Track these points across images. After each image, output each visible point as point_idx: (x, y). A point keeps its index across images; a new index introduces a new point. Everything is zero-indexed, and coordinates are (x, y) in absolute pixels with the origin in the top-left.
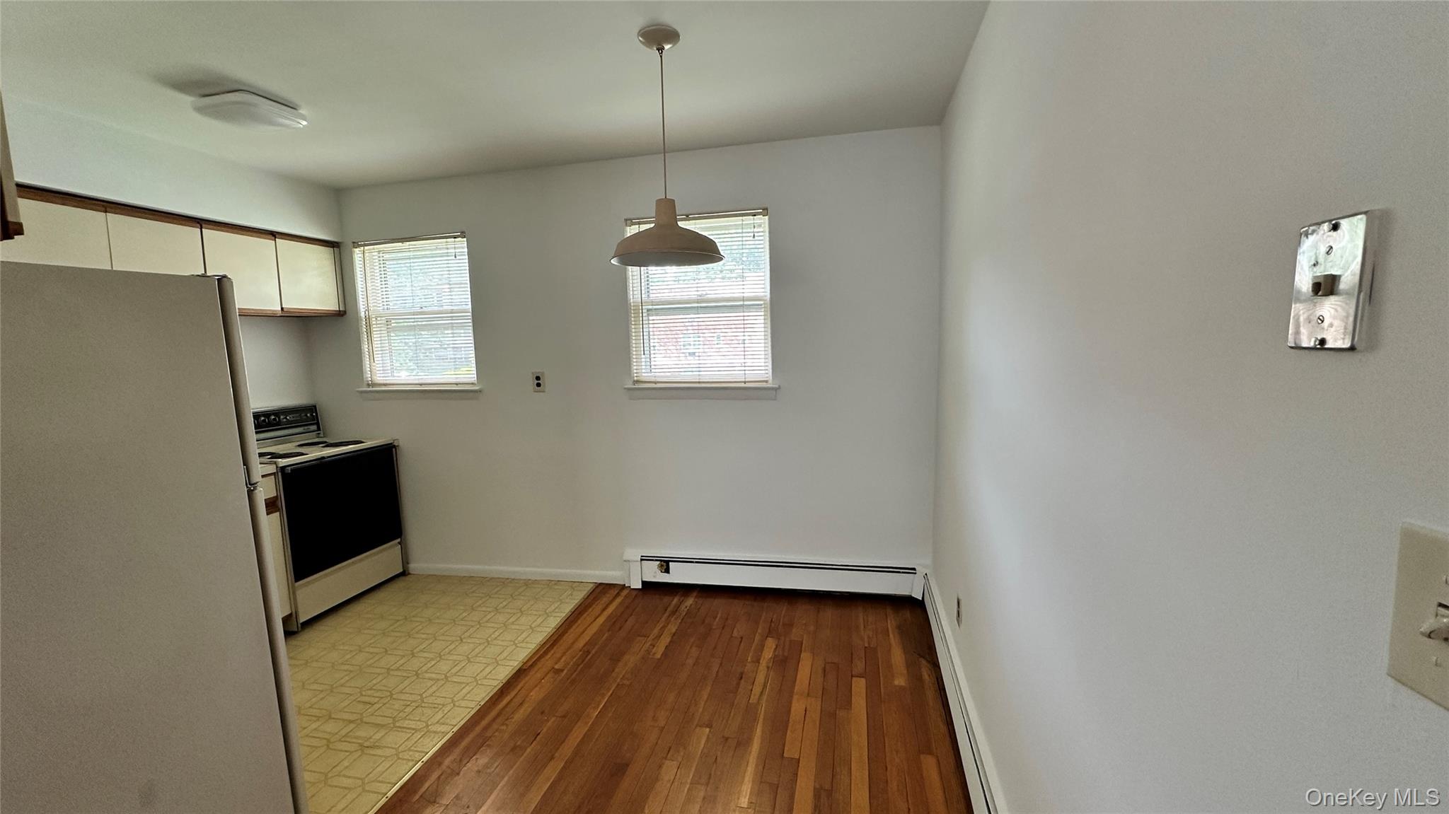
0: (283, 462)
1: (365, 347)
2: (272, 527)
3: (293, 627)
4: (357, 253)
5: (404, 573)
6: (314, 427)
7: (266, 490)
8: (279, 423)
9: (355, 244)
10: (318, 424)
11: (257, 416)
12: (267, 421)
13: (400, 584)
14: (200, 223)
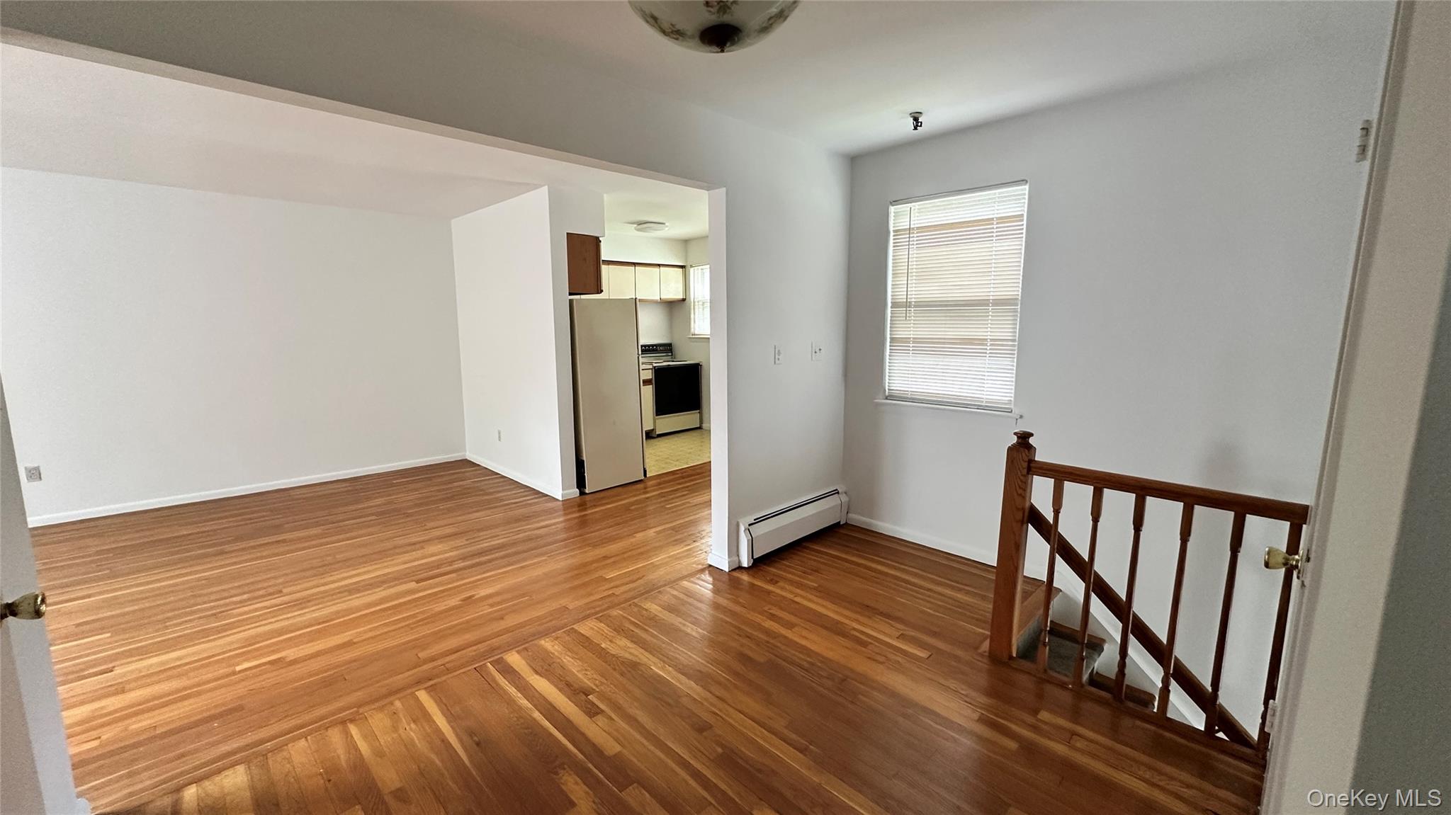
0: (655, 365)
1: (692, 316)
2: (649, 392)
3: (650, 435)
4: (692, 270)
5: (700, 428)
6: (670, 354)
7: (648, 375)
8: (657, 350)
9: (691, 266)
10: (672, 352)
11: (642, 346)
12: (647, 349)
13: (699, 431)
14: (634, 264)
